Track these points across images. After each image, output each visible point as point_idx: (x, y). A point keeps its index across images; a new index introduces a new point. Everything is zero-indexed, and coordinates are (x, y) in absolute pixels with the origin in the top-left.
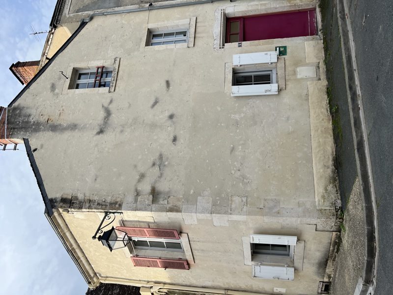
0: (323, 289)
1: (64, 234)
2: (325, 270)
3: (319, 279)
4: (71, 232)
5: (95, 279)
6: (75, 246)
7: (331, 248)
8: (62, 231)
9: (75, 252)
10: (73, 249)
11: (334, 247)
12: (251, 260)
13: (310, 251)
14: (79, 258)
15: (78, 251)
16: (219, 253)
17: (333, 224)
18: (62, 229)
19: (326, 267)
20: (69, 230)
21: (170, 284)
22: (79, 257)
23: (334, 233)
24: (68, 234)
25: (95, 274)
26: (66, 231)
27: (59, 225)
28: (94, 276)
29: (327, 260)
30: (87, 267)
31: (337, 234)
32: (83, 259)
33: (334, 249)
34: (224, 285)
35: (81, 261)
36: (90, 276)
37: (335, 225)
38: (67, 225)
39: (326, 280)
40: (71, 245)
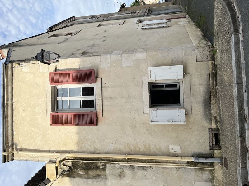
0: (214, 143)
1: (8, 86)
2: (211, 111)
3: (208, 126)
4: (13, 88)
5: (10, 150)
6: (10, 102)
7: (211, 81)
8: (7, 82)
9: (7, 108)
10: (7, 104)
11: (213, 79)
12: (149, 106)
13: (195, 85)
14: (8, 117)
15: (10, 108)
16: (124, 99)
17: (208, 54)
18: (8, 81)
19: (210, 107)
20: (12, 85)
21: (75, 152)
22: (8, 115)
23: (210, 62)
24: (10, 88)
25: (13, 144)
26: (10, 84)
27: (8, 76)
28: (11, 146)
29: (210, 97)
30: (10, 131)
31: (212, 63)
32: (10, 119)
33: (213, 82)
34: (125, 148)
35: (8, 121)
36: (8, 143)
37: (209, 54)
38: (13, 79)
39: (214, 126)
40: (7, 100)
